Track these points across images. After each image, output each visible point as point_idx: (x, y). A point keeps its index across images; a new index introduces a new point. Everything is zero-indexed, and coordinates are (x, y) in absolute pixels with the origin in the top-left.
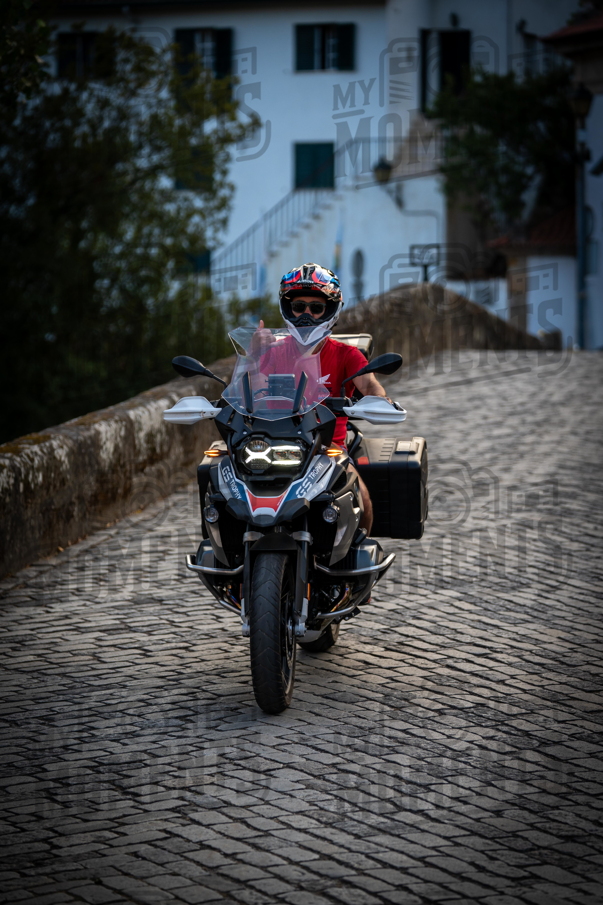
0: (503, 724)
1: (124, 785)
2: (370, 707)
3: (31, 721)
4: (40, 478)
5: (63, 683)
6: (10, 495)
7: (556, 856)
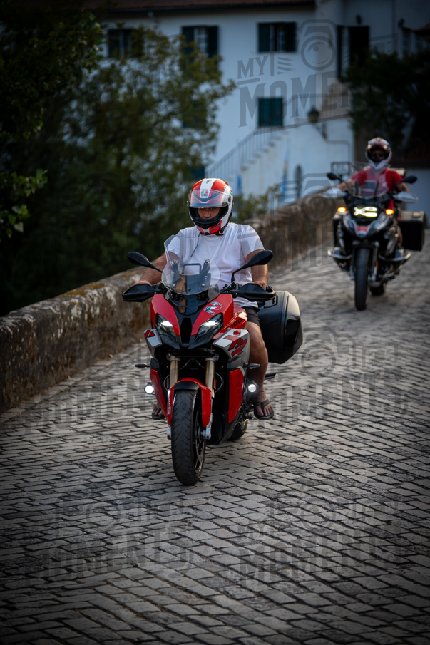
0: (391, 465)
1: (151, 505)
2: (307, 455)
3: (93, 464)
4: (98, 311)
5: (112, 440)
6: (79, 321)
7: (425, 549)
